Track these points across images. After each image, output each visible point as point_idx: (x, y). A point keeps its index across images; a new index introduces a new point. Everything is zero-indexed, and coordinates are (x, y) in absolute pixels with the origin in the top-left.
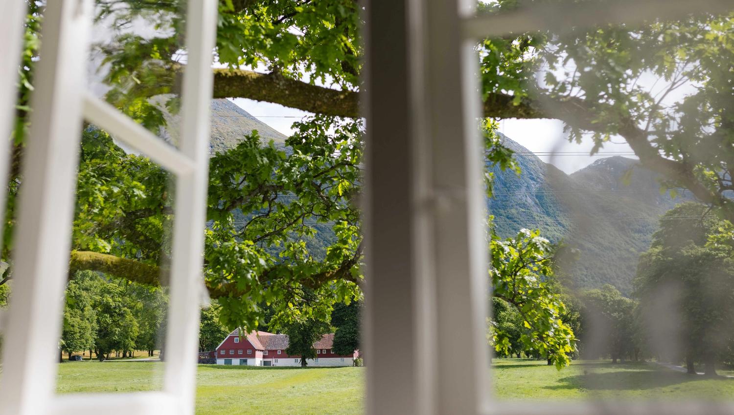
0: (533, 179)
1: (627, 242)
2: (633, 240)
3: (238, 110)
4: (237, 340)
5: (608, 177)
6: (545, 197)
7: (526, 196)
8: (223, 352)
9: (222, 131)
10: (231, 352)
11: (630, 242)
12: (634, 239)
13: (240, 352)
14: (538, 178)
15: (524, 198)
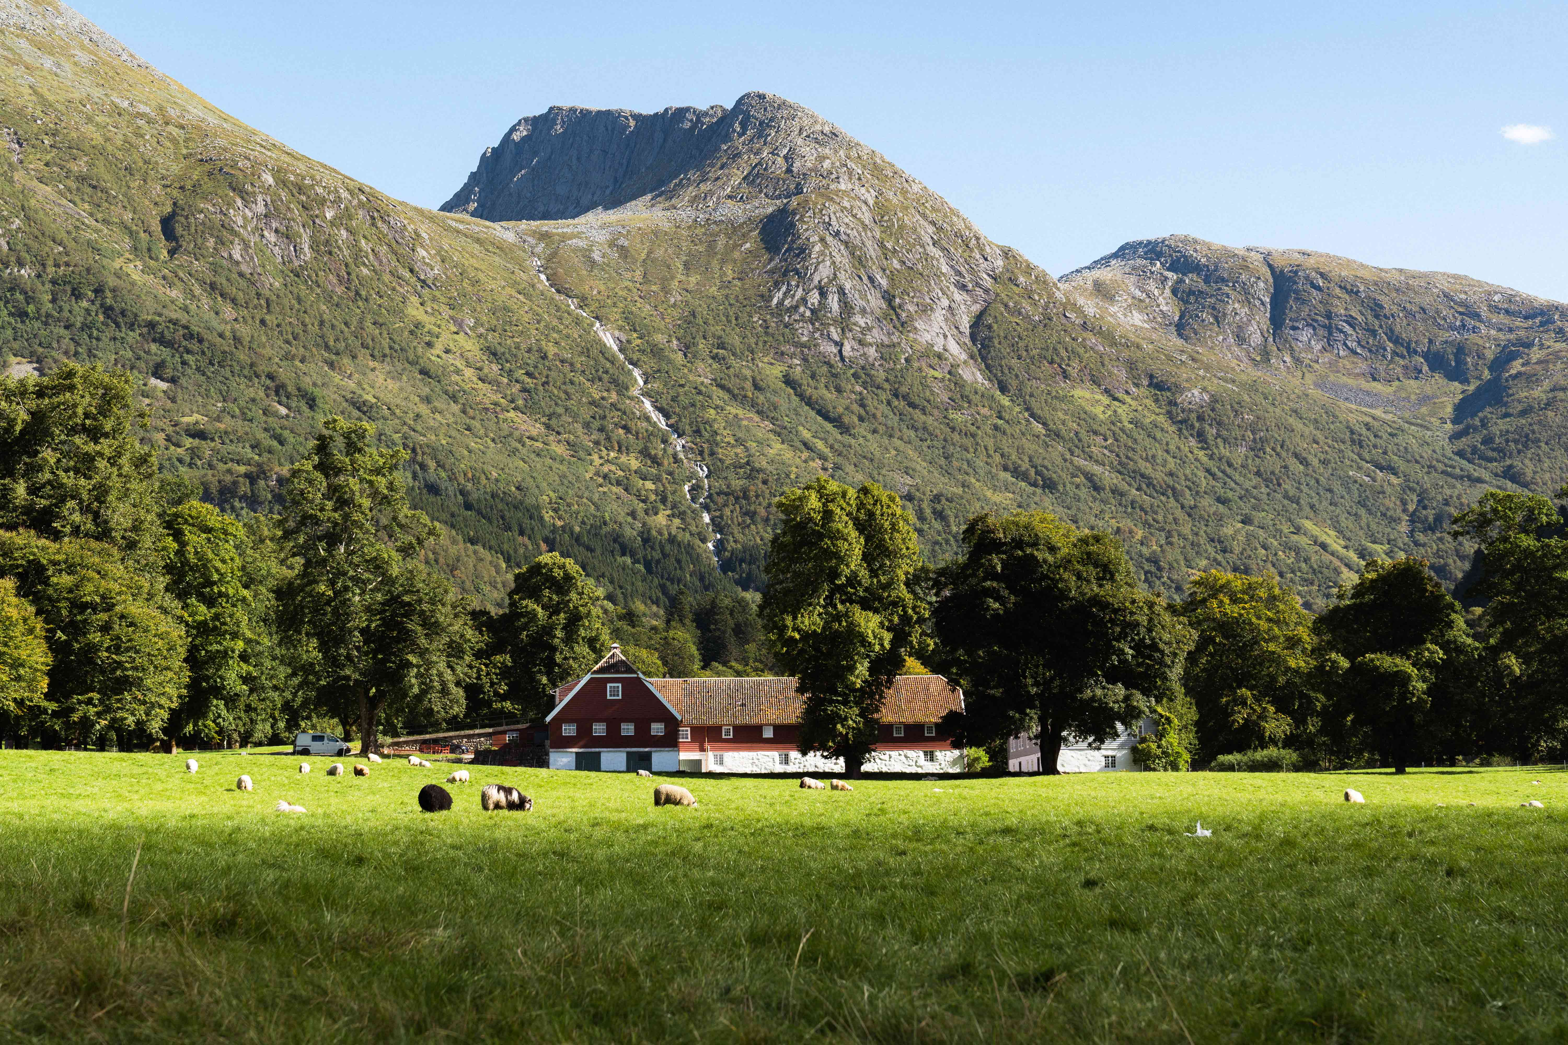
0: (963, 287)
1: (1213, 475)
2: (1229, 470)
3: (94, 37)
4: (614, 692)
5: (1156, 292)
6: (996, 341)
7: (945, 336)
8: (569, 730)
9: (51, 98)
10: (599, 729)
11: (1220, 474)
12: (1230, 465)
13: (628, 729)
14: (978, 284)
15: (940, 341)
